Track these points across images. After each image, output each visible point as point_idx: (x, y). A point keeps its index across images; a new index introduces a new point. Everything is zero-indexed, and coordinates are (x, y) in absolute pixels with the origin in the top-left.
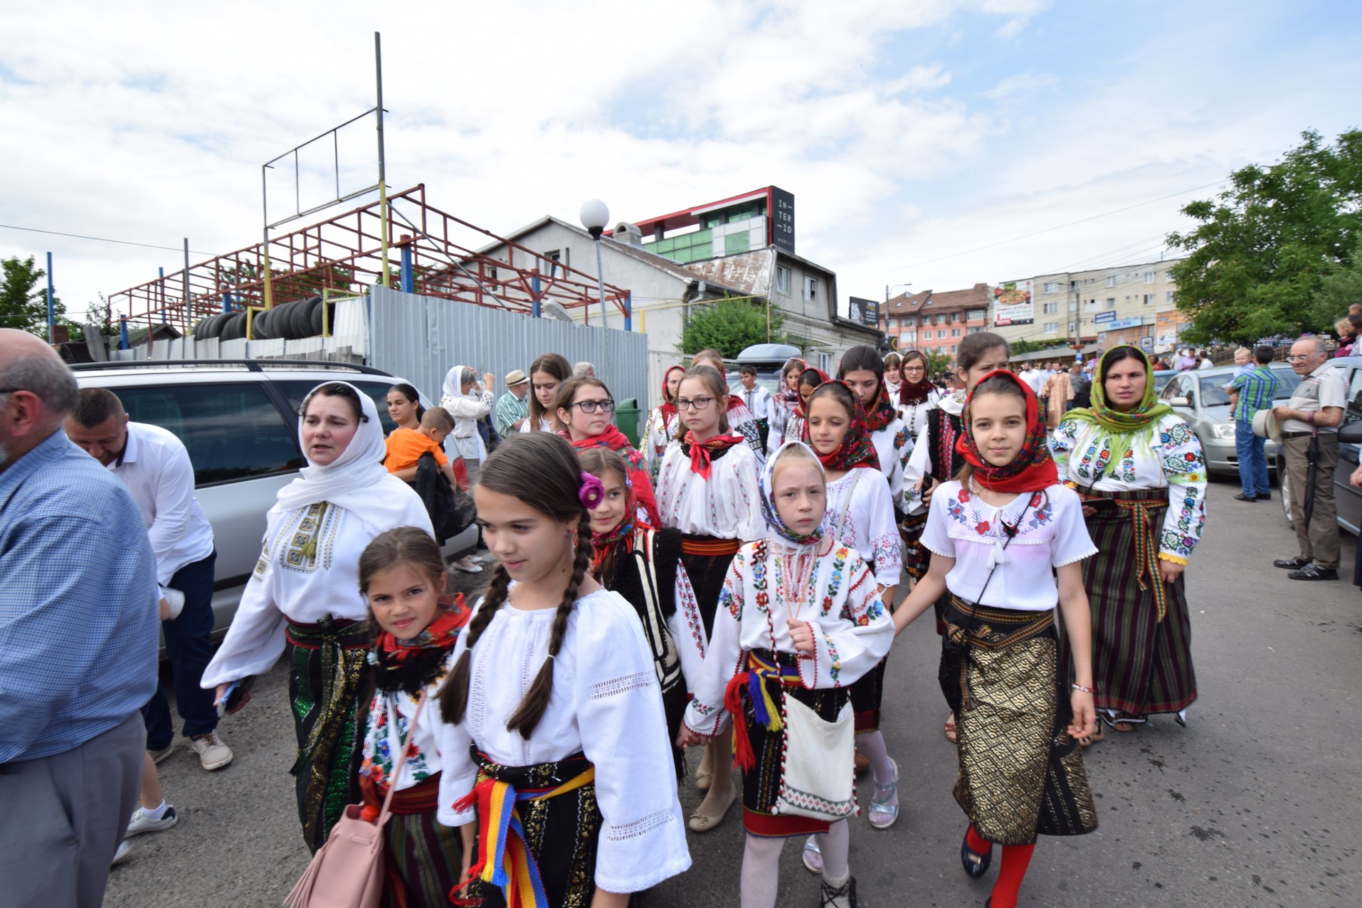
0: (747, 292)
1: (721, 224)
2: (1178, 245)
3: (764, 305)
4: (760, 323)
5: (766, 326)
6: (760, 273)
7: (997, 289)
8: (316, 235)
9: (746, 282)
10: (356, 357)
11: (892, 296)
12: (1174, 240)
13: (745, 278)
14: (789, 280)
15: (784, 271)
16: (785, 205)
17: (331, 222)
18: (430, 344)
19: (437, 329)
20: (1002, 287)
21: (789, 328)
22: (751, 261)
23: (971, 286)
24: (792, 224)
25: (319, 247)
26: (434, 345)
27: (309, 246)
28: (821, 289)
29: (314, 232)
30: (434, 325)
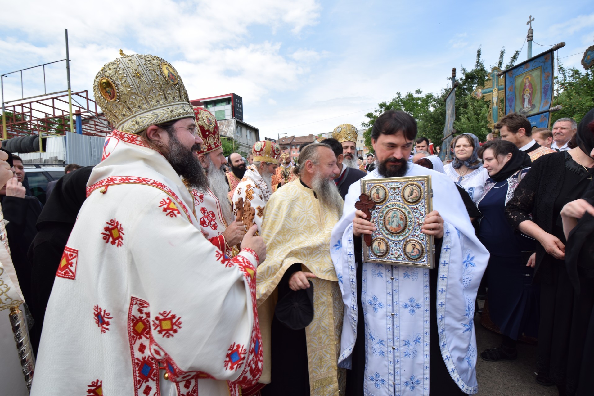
0: (225, 135)
1: (213, 106)
2: (365, 126)
3: (232, 140)
4: (230, 147)
5: (233, 149)
6: (230, 128)
7: (316, 136)
8: (29, 107)
9: (224, 131)
10: (60, 161)
11: (280, 138)
12: (364, 124)
13: (224, 130)
14: (241, 131)
15: (239, 127)
16: (239, 101)
17: (37, 102)
18: (93, 156)
19: (96, 149)
20: (318, 136)
21: (242, 149)
22: (226, 123)
23: (308, 135)
24: (242, 109)
25: (31, 112)
26: (95, 156)
27: (24, 111)
28: (253, 134)
29: (28, 105)
30: (94, 148)
